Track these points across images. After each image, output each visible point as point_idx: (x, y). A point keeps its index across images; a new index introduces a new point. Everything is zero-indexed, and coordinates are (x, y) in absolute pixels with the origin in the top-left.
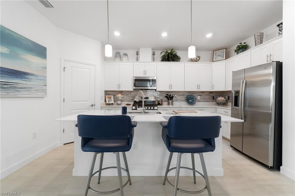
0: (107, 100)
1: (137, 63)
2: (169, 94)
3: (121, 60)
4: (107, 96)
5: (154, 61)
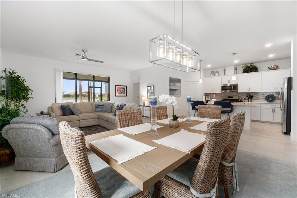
0: (206, 98)
1: (224, 76)
2: (249, 94)
3: (215, 76)
4: (206, 96)
5: (236, 74)
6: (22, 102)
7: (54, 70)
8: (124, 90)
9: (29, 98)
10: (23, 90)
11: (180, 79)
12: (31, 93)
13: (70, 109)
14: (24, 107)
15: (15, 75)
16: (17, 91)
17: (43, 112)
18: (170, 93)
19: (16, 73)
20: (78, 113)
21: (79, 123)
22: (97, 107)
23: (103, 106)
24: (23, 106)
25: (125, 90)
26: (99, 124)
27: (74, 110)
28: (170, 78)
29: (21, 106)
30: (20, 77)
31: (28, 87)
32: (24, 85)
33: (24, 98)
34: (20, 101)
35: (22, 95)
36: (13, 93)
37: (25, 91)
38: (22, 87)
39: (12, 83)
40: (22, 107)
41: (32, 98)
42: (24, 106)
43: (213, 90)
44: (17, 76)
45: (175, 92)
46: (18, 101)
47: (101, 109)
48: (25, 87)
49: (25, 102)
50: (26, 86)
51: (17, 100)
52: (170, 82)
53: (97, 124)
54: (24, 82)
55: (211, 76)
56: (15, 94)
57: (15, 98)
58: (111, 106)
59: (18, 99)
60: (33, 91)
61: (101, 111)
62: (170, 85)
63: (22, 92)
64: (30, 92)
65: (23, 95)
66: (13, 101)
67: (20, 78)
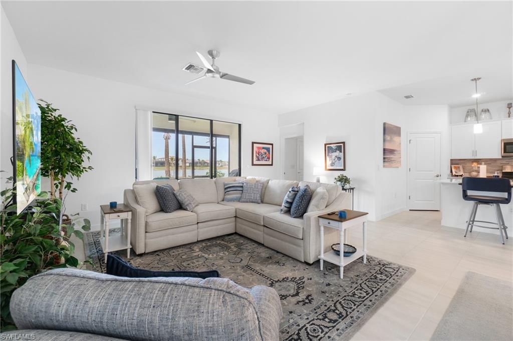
0: (454, 170)
4: (453, 166)
6: (69, 178)
7: (135, 107)
8: (267, 153)
9: (84, 168)
10: (71, 150)
11: (400, 128)
12: (89, 158)
13: (174, 194)
14: (71, 189)
15: (53, 114)
16: (56, 153)
17: (116, 203)
18: (384, 158)
19: (55, 110)
20: (194, 206)
21: (196, 231)
22: (229, 190)
23: (242, 187)
24: (70, 187)
25: (269, 153)
26: (238, 232)
27: (183, 198)
28: (384, 124)
29: (65, 188)
30: (64, 120)
31: (81, 142)
32: (73, 139)
33: (72, 169)
34: (65, 176)
35: (67, 163)
36: (48, 158)
37: (75, 153)
38: (68, 143)
39: (46, 132)
40: (68, 189)
41: (90, 168)
42: (72, 187)
43: (475, 152)
44: (57, 116)
45: (392, 156)
46: (60, 176)
47: (237, 194)
48: (75, 143)
49: (75, 177)
50: (76, 140)
51: (56, 174)
52: (384, 133)
53: (233, 231)
54: (73, 131)
55: (465, 121)
56: (53, 160)
57: (53, 169)
58: (261, 187)
59: (59, 172)
60: (91, 154)
61: (239, 200)
62: (384, 140)
63: (67, 154)
64: (85, 156)
65: (70, 162)
66: (48, 176)
67: (63, 123)
